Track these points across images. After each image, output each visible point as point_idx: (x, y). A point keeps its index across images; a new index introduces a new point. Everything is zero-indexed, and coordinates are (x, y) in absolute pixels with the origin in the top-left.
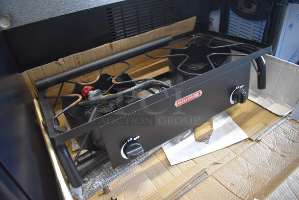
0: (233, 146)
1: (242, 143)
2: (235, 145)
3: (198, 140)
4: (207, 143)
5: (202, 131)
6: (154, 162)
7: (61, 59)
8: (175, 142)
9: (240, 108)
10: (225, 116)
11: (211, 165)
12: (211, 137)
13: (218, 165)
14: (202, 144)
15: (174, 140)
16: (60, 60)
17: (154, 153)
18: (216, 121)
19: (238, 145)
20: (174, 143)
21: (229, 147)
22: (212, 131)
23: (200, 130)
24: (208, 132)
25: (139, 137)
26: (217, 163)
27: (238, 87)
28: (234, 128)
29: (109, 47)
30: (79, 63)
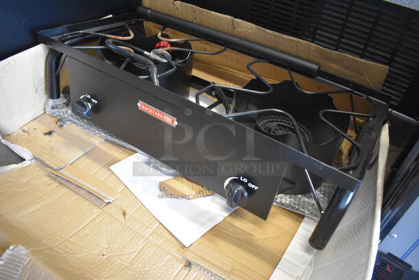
0: (166, 231)
1: (176, 242)
2: (168, 233)
3: (163, 187)
4: (159, 196)
5: (183, 186)
9: (259, 227)
10: (226, 210)
11: (121, 209)
12: (175, 199)
13: (123, 216)
14: (158, 192)
15: (153, 160)
16: (178, 3)
18: (212, 201)
19: (170, 237)
21: (161, 226)
22: (184, 197)
23: (182, 182)
24: (179, 192)
25: (96, 102)
26: (124, 214)
27: (245, 180)
28: (203, 225)
29: (231, 23)
30: (195, 19)
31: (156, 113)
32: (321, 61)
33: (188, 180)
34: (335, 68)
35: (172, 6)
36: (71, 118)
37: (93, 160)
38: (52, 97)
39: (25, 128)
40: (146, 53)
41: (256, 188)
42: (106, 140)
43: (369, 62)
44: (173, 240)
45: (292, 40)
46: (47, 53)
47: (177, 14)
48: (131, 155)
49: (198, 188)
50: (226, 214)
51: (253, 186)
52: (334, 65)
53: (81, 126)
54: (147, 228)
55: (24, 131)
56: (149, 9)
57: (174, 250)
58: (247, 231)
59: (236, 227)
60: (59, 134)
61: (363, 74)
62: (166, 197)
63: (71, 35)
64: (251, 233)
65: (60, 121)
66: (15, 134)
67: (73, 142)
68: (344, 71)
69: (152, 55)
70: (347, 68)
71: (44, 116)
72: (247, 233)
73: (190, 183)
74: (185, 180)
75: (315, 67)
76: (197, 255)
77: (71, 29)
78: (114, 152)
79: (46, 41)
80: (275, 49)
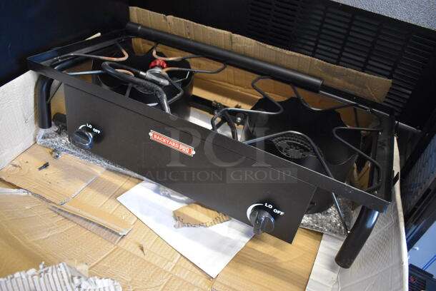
0: (188, 263)
1: (200, 274)
2: (191, 265)
3: (178, 216)
4: (175, 226)
5: (198, 213)
6: (117, 181)
7: (172, 16)
8: (160, 190)
10: (247, 234)
11: (136, 243)
12: (192, 228)
13: (141, 251)
14: (173, 222)
15: (162, 188)
16: (170, 18)
17: (130, 176)
18: (230, 226)
19: (194, 268)
20: (157, 191)
21: (182, 258)
22: (201, 224)
23: (197, 210)
24: (196, 221)
25: (99, 132)
26: (142, 249)
27: (270, 207)
28: (226, 253)
29: (228, 38)
30: (189, 34)
31: (171, 143)
32: (324, 75)
33: (202, 206)
34: (338, 82)
35: (164, 21)
36: (66, 148)
37: (97, 191)
38: (42, 126)
39: (16, 162)
40: (142, 73)
41: (282, 213)
42: (108, 169)
43: (372, 76)
44: (198, 271)
45: (294, 55)
46: (36, 80)
47: (169, 29)
48: (137, 184)
49: (214, 214)
50: (247, 240)
51: (278, 212)
52: (336, 80)
53: (79, 156)
54: (169, 261)
55: (15, 166)
56: (138, 25)
57: (200, 282)
58: (271, 254)
59: (259, 252)
60: (55, 166)
61: (366, 88)
62: (182, 226)
63: (61, 59)
64: (274, 256)
65: (55, 152)
66: (5, 170)
67: (72, 174)
68: (347, 84)
69: (147, 75)
70: (350, 82)
71: (35, 147)
72: (271, 257)
73: (204, 209)
74: (199, 207)
75: (319, 82)
76: (225, 285)
77: (60, 53)
78: (119, 181)
79: (35, 67)
80: (275, 65)
